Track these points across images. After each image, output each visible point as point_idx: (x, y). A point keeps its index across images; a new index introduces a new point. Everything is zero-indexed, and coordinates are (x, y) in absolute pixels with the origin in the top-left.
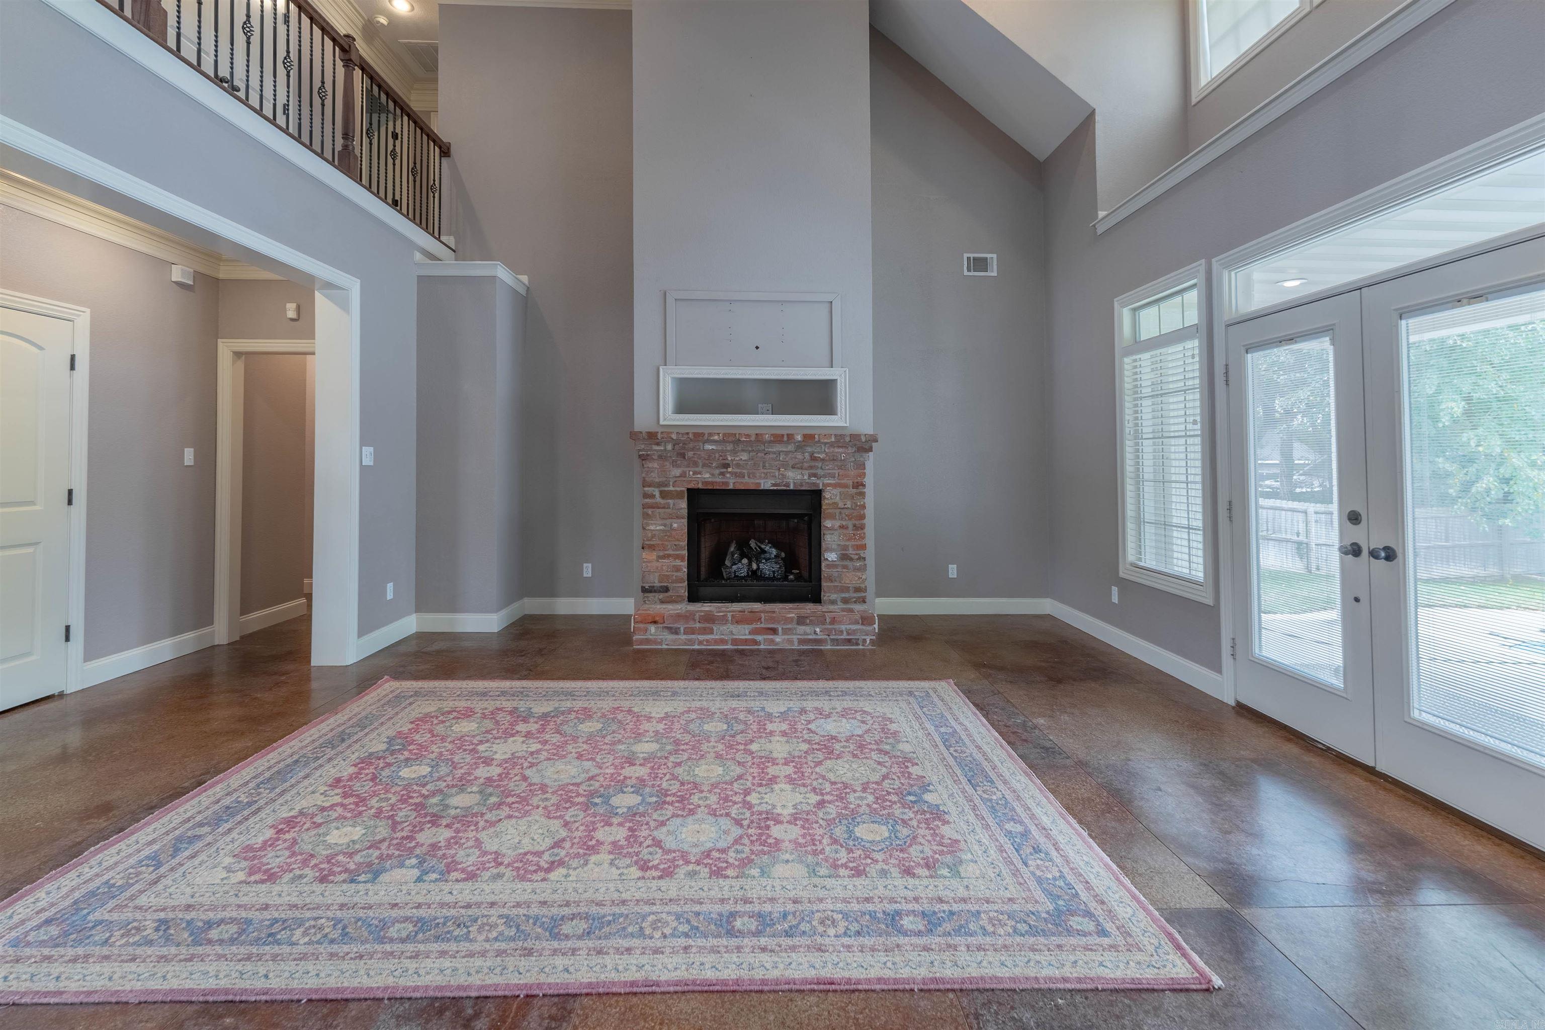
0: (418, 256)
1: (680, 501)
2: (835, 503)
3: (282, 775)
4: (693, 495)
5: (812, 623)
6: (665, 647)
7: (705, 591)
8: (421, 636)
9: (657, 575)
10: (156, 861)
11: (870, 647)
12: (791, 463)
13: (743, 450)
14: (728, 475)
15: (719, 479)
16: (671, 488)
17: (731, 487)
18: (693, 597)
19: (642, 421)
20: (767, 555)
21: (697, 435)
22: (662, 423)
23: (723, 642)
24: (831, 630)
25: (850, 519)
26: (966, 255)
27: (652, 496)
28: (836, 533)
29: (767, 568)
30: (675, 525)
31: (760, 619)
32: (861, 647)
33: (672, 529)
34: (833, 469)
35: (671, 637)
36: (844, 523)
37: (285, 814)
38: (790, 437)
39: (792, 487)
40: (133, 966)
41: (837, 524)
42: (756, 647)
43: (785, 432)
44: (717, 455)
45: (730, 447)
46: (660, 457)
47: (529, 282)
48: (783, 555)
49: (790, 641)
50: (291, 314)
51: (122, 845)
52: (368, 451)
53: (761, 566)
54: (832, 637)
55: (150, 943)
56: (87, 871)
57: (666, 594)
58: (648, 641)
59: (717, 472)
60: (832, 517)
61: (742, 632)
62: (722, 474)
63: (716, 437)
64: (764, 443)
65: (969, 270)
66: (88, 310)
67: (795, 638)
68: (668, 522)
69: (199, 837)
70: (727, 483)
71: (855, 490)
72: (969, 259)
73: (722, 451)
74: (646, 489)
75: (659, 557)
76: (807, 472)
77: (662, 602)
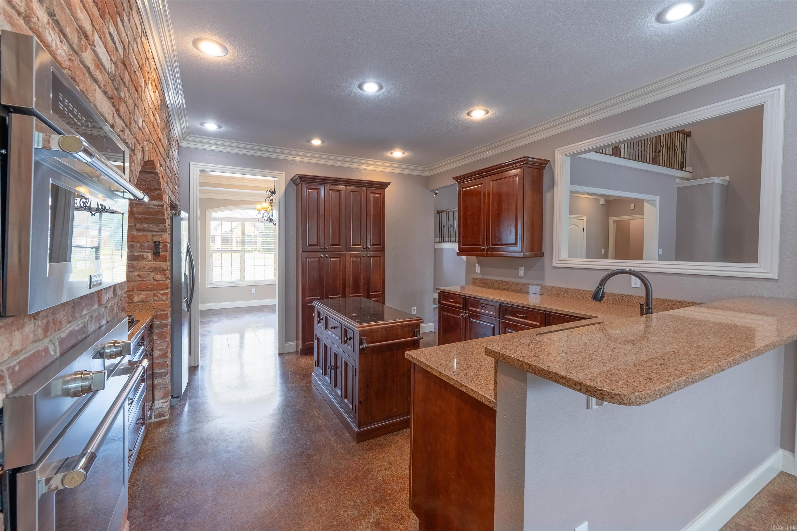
0: (678, 180)
47: (729, 179)
50: (632, 208)
52: (661, 250)
66: (586, 216)
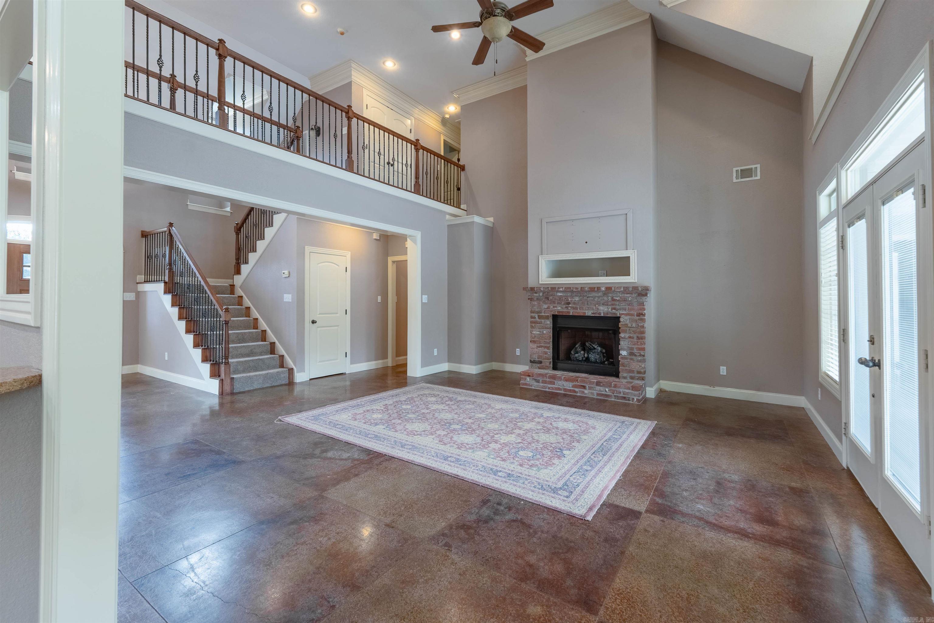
0: (448, 217)
1: (547, 320)
2: (626, 324)
3: (375, 400)
4: (555, 318)
5: (604, 386)
6: (533, 388)
7: (560, 365)
8: (449, 372)
9: (537, 355)
10: (337, 411)
11: (636, 403)
12: (602, 302)
13: (576, 296)
14: (569, 308)
15: (565, 310)
16: (543, 314)
17: (571, 314)
18: (555, 368)
19: (531, 283)
20: (596, 350)
21: (552, 288)
22: (540, 282)
23: (559, 389)
24: (614, 391)
25: (635, 333)
26: (735, 169)
27: (534, 318)
28: (627, 340)
29: (593, 357)
30: (545, 332)
31: (577, 380)
32: (631, 402)
33: (543, 334)
34: (625, 306)
35: (536, 384)
36: (631, 335)
37: (368, 409)
38: (599, 288)
39: (602, 315)
40: (320, 427)
41: (627, 335)
42: (575, 394)
43: (596, 286)
44: (564, 298)
45: (569, 294)
46: (537, 299)
47: (494, 221)
48: (604, 351)
49: (592, 394)
51: (333, 407)
52: (425, 297)
53: (590, 355)
54: (615, 394)
55: (326, 424)
56: (324, 410)
57: (541, 365)
58: (526, 384)
59: (564, 306)
60: (625, 332)
61: (569, 385)
62: (567, 307)
63: (561, 289)
64: (586, 292)
65: (737, 178)
66: (350, 252)
67: (595, 392)
68: (541, 330)
69: (348, 409)
70: (569, 312)
71: (638, 318)
72: (737, 171)
73: (566, 296)
74: (532, 314)
75: (538, 347)
76: (610, 307)
77: (539, 368)
